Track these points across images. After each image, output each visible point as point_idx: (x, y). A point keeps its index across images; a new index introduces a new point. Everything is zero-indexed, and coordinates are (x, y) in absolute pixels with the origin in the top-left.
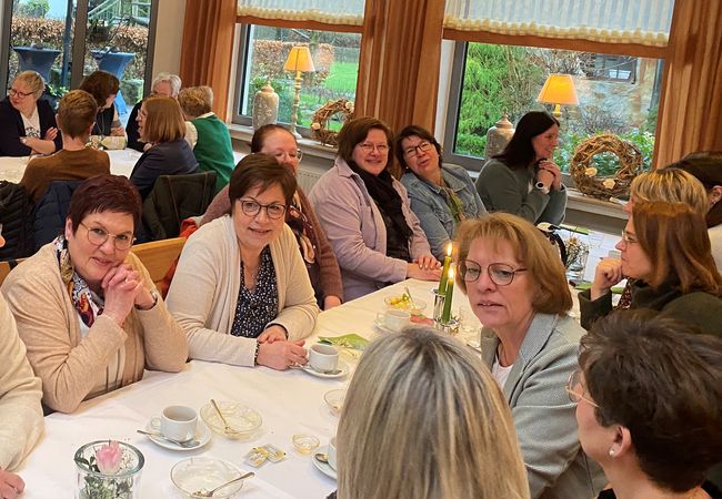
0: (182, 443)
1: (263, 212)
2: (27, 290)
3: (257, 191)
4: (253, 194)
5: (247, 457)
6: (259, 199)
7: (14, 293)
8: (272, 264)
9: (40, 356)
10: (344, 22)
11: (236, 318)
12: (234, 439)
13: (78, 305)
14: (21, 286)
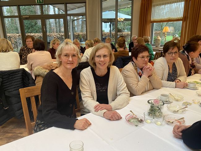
0: (166, 101)
1: (174, 54)
2: (128, 71)
3: (171, 49)
4: (170, 51)
5: (183, 104)
6: (172, 51)
7: (125, 72)
8: (176, 67)
9: (132, 84)
10: (178, 19)
11: (168, 78)
12: (177, 101)
13: (139, 74)
14: (126, 70)
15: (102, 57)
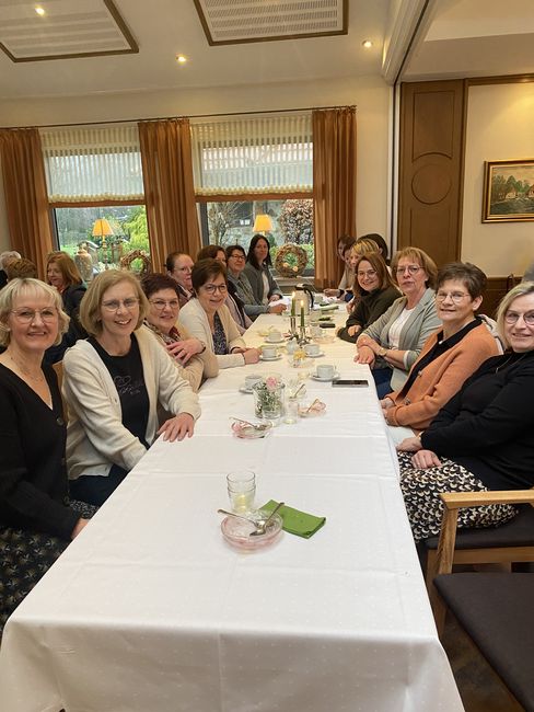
1: (218, 290)
3: (212, 279)
8: (220, 320)
11: (215, 349)
15: (122, 305)
